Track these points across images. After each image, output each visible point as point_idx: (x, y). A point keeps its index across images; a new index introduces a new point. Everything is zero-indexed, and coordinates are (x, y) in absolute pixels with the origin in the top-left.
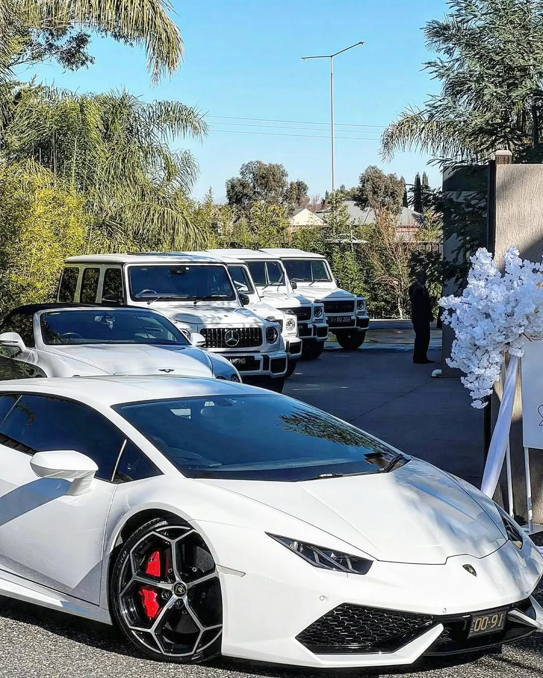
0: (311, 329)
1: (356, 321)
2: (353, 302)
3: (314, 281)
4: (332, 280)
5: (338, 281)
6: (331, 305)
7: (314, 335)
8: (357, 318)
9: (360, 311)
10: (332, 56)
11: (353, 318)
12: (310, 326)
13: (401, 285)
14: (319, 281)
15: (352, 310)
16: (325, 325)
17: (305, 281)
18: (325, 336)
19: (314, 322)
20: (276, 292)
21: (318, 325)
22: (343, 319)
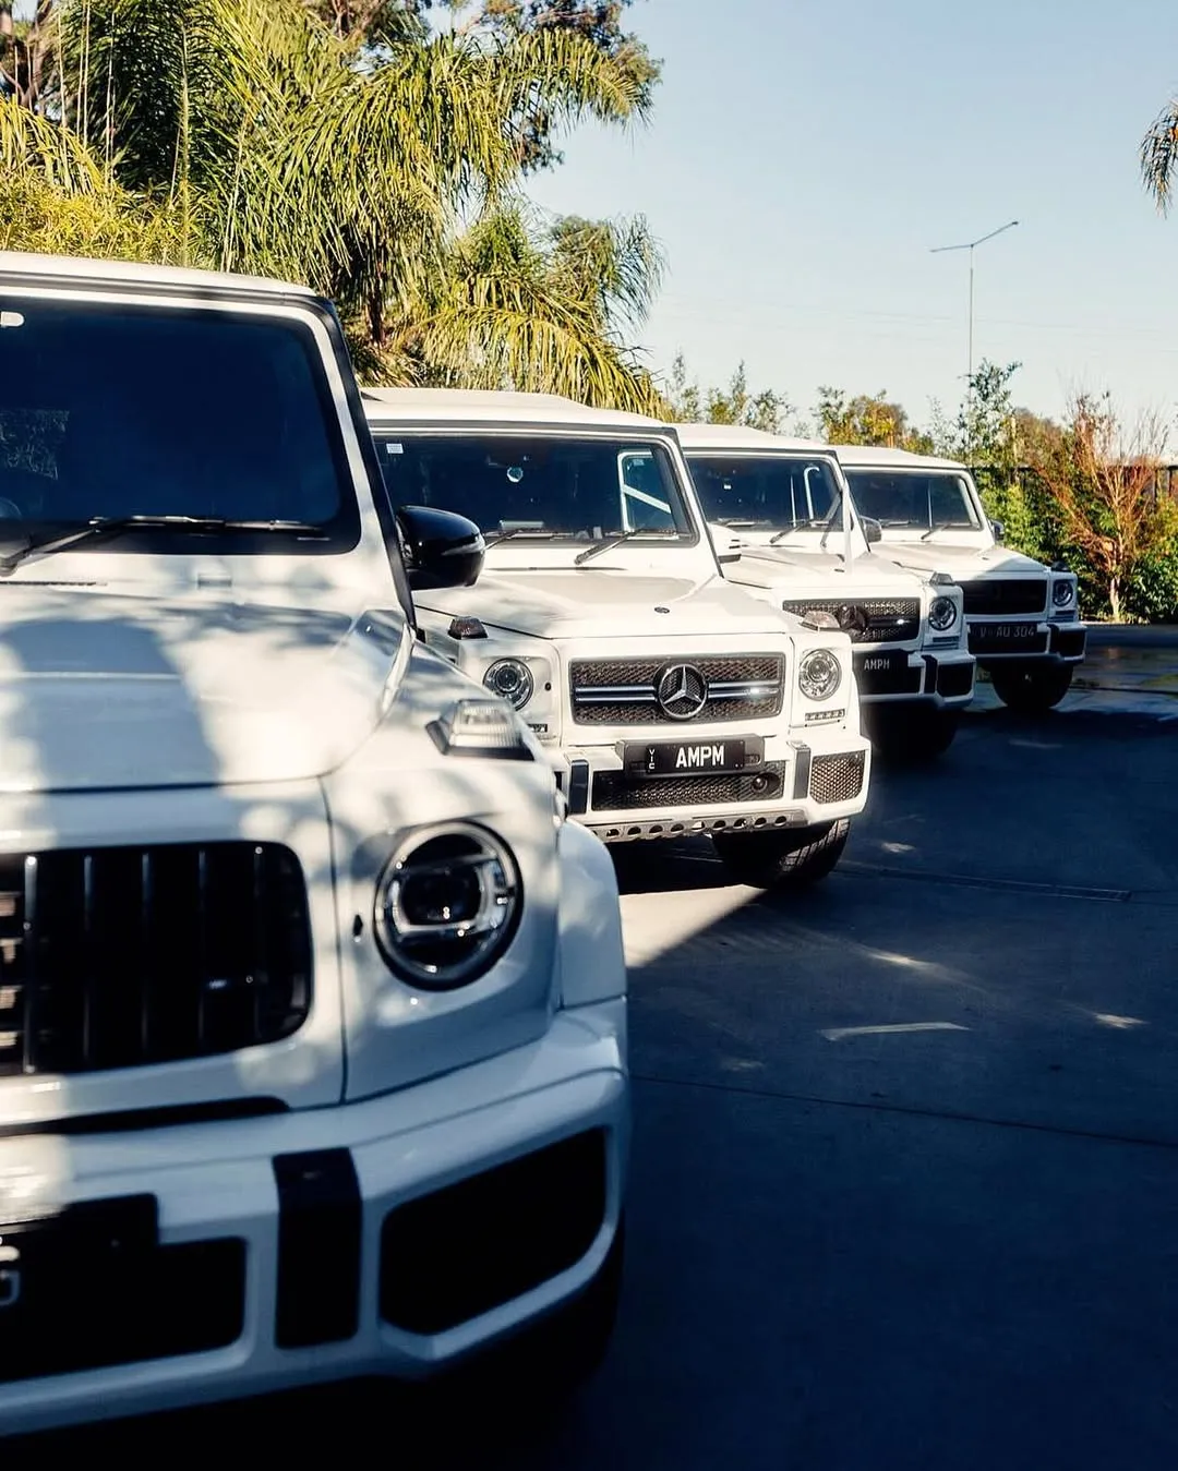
0: (917, 670)
1: (1049, 636)
2: (1041, 584)
3: (935, 528)
4: (981, 528)
5: (997, 529)
6: (982, 595)
7: (929, 689)
8: (1054, 629)
9: (1061, 609)
10: (972, 246)
11: (1043, 627)
12: (915, 660)
13: (1118, 551)
14: (947, 528)
15: (1039, 607)
16: (963, 655)
17: (911, 526)
18: (966, 693)
19: (930, 647)
20: (819, 550)
21: (942, 657)
22: (1013, 631)
